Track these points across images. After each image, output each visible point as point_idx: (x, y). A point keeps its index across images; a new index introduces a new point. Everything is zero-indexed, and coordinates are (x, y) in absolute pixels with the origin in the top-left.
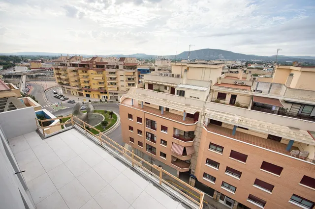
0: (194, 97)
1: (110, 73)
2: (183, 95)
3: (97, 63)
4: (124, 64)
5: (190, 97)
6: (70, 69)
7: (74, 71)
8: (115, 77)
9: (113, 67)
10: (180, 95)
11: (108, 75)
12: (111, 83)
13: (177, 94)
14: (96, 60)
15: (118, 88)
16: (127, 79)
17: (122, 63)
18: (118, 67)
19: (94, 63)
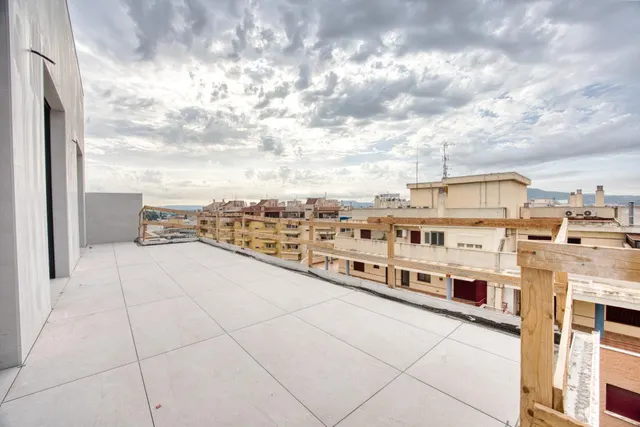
0: (468, 245)
1: (289, 226)
2: (442, 243)
3: (266, 209)
4: (315, 209)
5: (459, 245)
6: (222, 221)
7: (228, 224)
8: (296, 232)
9: (294, 214)
10: (434, 242)
11: (283, 229)
12: (289, 246)
13: (427, 241)
14: (266, 205)
15: (300, 255)
16: (320, 238)
17: (311, 206)
18: (302, 215)
19: (263, 209)
